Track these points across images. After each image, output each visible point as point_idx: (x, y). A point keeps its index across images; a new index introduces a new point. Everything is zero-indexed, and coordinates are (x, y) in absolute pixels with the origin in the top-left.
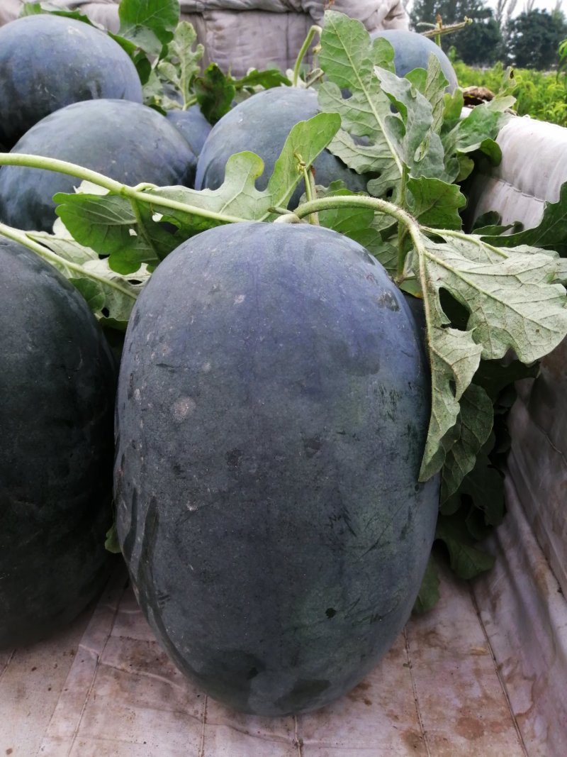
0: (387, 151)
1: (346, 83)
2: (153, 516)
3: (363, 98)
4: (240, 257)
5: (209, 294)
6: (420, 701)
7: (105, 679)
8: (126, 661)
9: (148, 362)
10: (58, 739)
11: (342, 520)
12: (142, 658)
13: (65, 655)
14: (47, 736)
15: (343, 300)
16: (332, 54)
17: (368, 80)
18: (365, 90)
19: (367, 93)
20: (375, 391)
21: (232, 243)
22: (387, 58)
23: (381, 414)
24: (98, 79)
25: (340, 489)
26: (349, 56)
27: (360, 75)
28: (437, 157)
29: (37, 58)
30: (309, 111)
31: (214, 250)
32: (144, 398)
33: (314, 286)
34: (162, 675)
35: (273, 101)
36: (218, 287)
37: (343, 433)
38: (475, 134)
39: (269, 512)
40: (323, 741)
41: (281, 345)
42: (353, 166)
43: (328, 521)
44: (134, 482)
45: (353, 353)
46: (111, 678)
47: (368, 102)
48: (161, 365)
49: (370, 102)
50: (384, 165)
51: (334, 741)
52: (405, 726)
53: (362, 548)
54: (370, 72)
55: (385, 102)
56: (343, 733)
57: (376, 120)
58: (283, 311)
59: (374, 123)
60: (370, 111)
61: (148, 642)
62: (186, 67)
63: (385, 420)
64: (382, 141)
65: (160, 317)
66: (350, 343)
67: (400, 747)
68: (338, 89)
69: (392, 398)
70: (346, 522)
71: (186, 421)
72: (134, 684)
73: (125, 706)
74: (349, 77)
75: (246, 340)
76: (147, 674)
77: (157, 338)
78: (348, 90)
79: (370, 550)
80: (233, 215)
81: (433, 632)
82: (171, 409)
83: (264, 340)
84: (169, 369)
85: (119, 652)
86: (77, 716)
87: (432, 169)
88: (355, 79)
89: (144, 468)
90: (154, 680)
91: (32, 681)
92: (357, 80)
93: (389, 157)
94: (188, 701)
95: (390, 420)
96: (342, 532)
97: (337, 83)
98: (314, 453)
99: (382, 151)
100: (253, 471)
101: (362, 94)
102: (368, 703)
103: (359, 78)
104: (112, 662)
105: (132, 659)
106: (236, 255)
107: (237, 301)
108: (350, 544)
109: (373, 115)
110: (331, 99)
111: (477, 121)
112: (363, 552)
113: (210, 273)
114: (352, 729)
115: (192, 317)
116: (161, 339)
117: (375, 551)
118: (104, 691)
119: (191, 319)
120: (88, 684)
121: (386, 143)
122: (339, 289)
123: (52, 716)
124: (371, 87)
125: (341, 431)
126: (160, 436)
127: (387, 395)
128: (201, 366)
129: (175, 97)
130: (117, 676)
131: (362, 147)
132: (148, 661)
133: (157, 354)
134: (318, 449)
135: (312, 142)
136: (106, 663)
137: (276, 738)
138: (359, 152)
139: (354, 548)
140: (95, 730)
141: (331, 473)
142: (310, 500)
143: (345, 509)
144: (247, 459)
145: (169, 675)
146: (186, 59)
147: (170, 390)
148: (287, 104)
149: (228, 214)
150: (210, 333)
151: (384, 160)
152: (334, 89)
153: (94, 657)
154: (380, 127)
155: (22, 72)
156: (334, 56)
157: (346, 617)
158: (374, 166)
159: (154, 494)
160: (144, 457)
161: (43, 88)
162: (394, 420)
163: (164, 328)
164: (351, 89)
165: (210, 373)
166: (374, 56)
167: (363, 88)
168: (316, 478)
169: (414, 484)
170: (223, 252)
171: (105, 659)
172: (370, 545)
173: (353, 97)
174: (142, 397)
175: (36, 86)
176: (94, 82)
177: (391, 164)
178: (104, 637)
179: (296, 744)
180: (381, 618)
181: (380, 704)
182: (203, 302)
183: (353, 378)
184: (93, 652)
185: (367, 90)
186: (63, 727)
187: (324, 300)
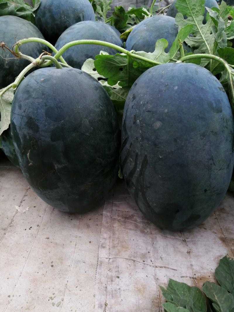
0: (201, 39)
1: (185, 13)
2: (145, 161)
3: (192, 19)
4: (173, 74)
5: (164, 87)
6: (222, 229)
7: (115, 222)
8: (120, 217)
9: (142, 111)
10: (105, 239)
11: (211, 160)
12: (125, 216)
13: (99, 215)
14: (101, 238)
15: (210, 88)
16: (180, 2)
17: (194, 12)
18: (193, 16)
19: (194, 17)
20: (222, 118)
21: (169, 69)
22: (202, 3)
23: (223, 126)
24: (83, 13)
25: (211, 150)
26: (187, 3)
27: (191, 10)
28: (225, 41)
29: (62, 5)
30: (172, 24)
31: (163, 72)
32: (142, 123)
33: (200, 83)
34: (133, 221)
35: (157, 21)
36: (168, 84)
37: (212, 132)
38: (232, 32)
39: (188, 157)
40: (192, 240)
41: (192, 103)
42: (189, 45)
43: (207, 160)
44: (137, 151)
45: (214, 105)
46: (117, 222)
47: (194, 20)
48: (149, 111)
49: (195, 20)
50: (200, 44)
51: (196, 239)
52: (219, 235)
53: (217, 170)
54: (195, 9)
55: (200, 20)
56: (199, 237)
57: (197, 27)
58: (191, 91)
59: (196, 28)
60: (195, 24)
61: (126, 211)
62: (105, 8)
63: (225, 128)
64: (200, 35)
65: (146, 95)
66: (213, 102)
67: (219, 241)
68: (182, 16)
69: (226, 121)
70: (213, 161)
71: (159, 129)
72: (125, 223)
73: (124, 229)
74: (187, 11)
75: (180, 101)
76: (128, 220)
77: (146, 102)
78: (186, 16)
79: (219, 170)
80: (158, 61)
81: (223, 209)
82: (153, 125)
83: (185, 101)
84: (152, 112)
85: (117, 214)
86: (109, 232)
87: (223, 45)
88: (189, 11)
89: (142, 146)
90: (131, 222)
91: (90, 223)
92: (190, 12)
93: (202, 41)
94: (144, 228)
95: (226, 128)
96: (211, 164)
97: (182, 13)
98: (203, 138)
99: (200, 39)
100: (183, 144)
101: (192, 17)
102: (205, 229)
103: (191, 11)
104: (116, 217)
105: (122, 216)
106: (172, 73)
107: (175, 89)
108: (213, 168)
109: (196, 25)
110: (180, 20)
111: (233, 27)
112: (217, 171)
113: (164, 80)
114: (202, 236)
115: (159, 94)
116: (147, 103)
117: (220, 171)
118: (116, 225)
119: (159, 95)
120: (110, 223)
121: (201, 36)
122: (208, 84)
123: (101, 232)
124: (195, 14)
125: (211, 131)
126: (148, 135)
127: (225, 120)
128: (164, 110)
129: (100, 20)
130: (119, 221)
131: (192, 37)
132: (127, 217)
133: (146, 108)
134: (204, 137)
135: (183, 35)
136: (113, 217)
137: (177, 239)
138: (191, 39)
139: (215, 169)
140: (116, 236)
141: (209, 145)
142: (201, 153)
143: (212, 157)
144: (181, 140)
145: (136, 221)
146: (105, 4)
147: (152, 119)
148: (163, 21)
149: (157, 61)
150: (166, 100)
151: (200, 42)
152: (181, 15)
153: (109, 216)
154: (199, 30)
155: (57, 10)
156: (181, 3)
157: (210, 193)
158: (196, 44)
159: (146, 154)
160: (142, 142)
161: (64, 16)
162: (227, 128)
163: (148, 99)
164: (187, 16)
165: (167, 113)
166: (197, 3)
167: (192, 15)
168: (204, 146)
169: (232, 150)
170: (167, 73)
171: (113, 216)
172: (219, 169)
173: (188, 19)
174: (140, 122)
175: (62, 16)
176: (82, 14)
177: (203, 44)
178: (111, 210)
179: (183, 241)
180: (219, 194)
181: (209, 229)
182: (163, 89)
183: (215, 114)
184: (108, 214)
185: (194, 16)
186: (105, 236)
187: (204, 88)
